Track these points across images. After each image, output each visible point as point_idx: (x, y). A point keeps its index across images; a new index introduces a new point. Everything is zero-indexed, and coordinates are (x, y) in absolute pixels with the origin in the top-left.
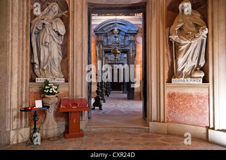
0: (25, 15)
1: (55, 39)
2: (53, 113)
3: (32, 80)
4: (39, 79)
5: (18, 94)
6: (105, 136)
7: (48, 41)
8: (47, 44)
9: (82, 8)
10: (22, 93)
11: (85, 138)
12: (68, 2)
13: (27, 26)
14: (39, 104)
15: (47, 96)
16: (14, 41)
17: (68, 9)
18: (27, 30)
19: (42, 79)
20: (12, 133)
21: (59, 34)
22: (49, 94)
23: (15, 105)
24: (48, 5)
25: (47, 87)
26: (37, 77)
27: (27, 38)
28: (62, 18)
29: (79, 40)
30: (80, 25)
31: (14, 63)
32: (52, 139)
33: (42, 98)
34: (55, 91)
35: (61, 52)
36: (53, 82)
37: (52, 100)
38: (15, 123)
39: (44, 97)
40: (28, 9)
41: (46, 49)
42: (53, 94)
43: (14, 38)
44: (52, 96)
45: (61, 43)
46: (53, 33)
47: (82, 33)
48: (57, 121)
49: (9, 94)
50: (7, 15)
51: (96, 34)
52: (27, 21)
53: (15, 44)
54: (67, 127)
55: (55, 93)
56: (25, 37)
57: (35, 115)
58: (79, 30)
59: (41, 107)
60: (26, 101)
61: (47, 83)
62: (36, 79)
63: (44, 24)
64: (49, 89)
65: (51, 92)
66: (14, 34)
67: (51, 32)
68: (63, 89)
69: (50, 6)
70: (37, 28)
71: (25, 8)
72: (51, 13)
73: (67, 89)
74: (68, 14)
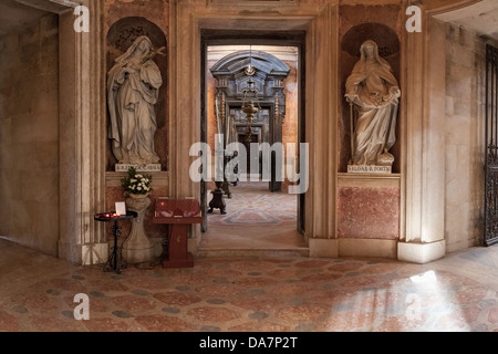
0: (99, 65)
1: (145, 97)
2: (142, 223)
3: (111, 167)
4: (120, 166)
5: (91, 190)
6: (232, 266)
7: (134, 101)
8: (132, 106)
9: (191, 39)
10: (96, 189)
11: (197, 268)
12: (165, 33)
13: (101, 82)
14: (120, 209)
15: (132, 195)
16: (84, 107)
17: (165, 44)
18: (101, 87)
19: (124, 165)
20: (85, 249)
21: (151, 88)
22: (136, 192)
23: (86, 207)
24: (133, 40)
25: (132, 181)
26: (117, 162)
27: (101, 100)
28: (156, 59)
29: (186, 95)
30: (186, 68)
31: (84, 141)
32: (141, 266)
33: (125, 198)
34: (145, 188)
35: (154, 118)
36: (142, 170)
37: (141, 203)
38: (87, 234)
39: (128, 197)
40: (102, 54)
41: (131, 116)
42: (143, 192)
43: (84, 103)
44: (140, 196)
45: (155, 102)
46: (141, 87)
47: (191, 83)
48: (149, 236)
49: (79, 190)
50: (75, 70)
51: (214, 76)
52: (102, 73)
53: (86, 111)
54: (166, 246)
55: (146, 191)
56: (99, 99)
57: (116, 227)
58: (186, 77)
59: (124, 213)
60: (102, 202)
61: (132, 173)
62: (117, 165)
63: (127, 73)
64: (136, 183)
65: (139, 189)
66: (84, 97)
67: (139, 86)
68: (159, 183)
69: (136, 43)
70: (115, 82)
71: (99, 53)
72: (138, 53)
73: (164, 183)
74: (166, 51)
